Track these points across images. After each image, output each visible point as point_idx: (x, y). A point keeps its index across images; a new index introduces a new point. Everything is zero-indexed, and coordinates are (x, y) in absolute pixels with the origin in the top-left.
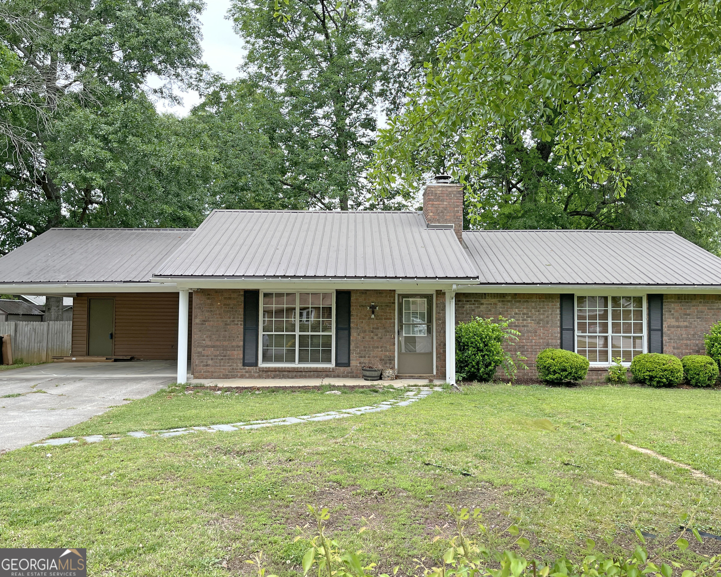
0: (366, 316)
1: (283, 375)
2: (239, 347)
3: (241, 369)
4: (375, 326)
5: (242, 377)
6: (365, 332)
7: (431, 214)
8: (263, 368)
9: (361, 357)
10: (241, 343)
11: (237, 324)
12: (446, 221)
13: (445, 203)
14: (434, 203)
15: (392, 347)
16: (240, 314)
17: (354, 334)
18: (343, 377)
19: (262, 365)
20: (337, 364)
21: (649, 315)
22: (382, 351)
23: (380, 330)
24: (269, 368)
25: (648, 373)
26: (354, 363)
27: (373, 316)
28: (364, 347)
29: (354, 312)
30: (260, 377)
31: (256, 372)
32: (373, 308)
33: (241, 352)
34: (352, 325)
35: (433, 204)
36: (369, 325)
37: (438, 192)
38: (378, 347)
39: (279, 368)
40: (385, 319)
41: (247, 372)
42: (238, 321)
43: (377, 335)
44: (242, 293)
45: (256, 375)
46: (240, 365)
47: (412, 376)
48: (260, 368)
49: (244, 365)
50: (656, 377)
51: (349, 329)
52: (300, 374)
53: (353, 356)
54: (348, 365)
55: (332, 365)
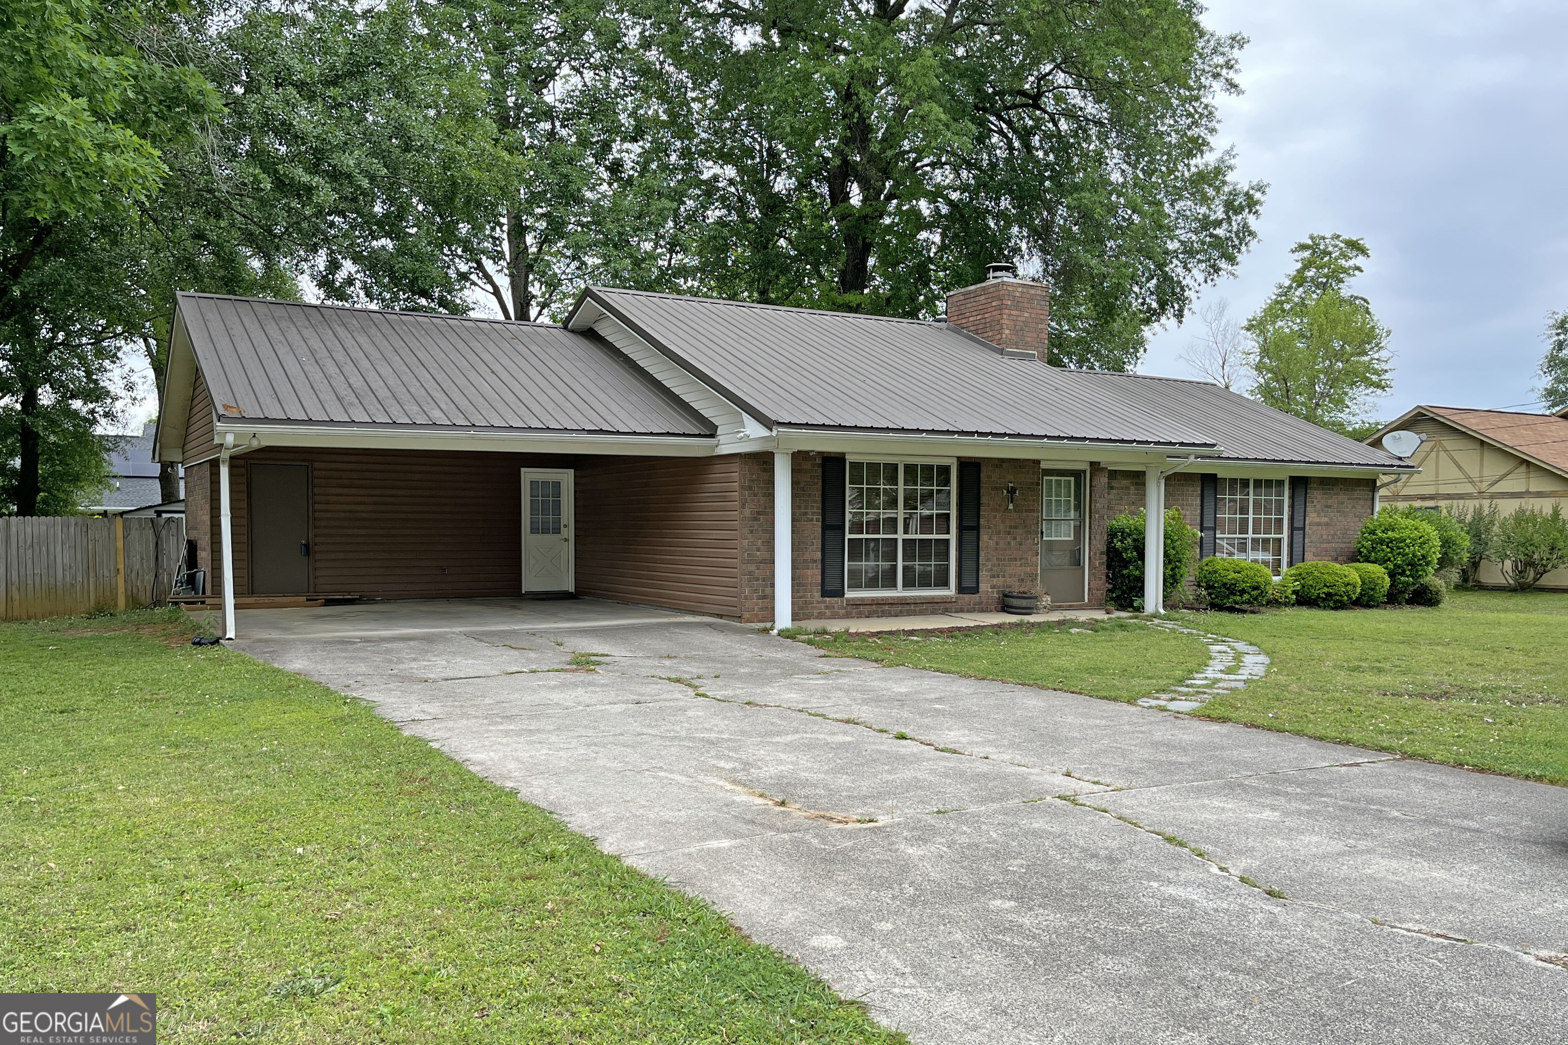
0: (1000, 505)
1: (883, 612)
2: (815, 561)
3: (819, 603)
4: (1013, 524)
5: (820, 616)
6: (999, 533)
7: (1007, 332)
8: (853, 599)
9: (993, 576)
10: (819, 555)
11: (812, 520)
12: (1027, 345)
13: (1026, 315)
14: (1014, 313)
15: (1034, 559)
16: (816, 502)
17: (984, 537)
18: (968, 611)
19: (850, 594)
20: (961, 589)
21: (1292, 507)
22: (1021, 565)
23: (1019, 531)
24: (862, 599)
25: (1326, 590)
26: (983, 587)
27: (1011, 507)
28: (998, 559)
29: (984, 500)
30: (848, 616)
31: (842, 608)
32: (1012, 491)
33: (818, 572)
34: (982, 521)
35: (1010, 315)
36: (1003, 522)
37: (1018, 294)
38: (1015, 560)
39: (877, 598)
40: (1026, 511)
41: (827, 608)
42: (813, 513)
43: (1015, 539)
44: (819, 461)
45: (842, 612)
46: (817, 595)
47: (1060, 607)
48: (848, 600)
49: (825, 593)
50: (1336, 594)
51: (977, 528)
52: (907, 607)
53: (983, 574)
54: (975, 590)
55: (951, 591)
